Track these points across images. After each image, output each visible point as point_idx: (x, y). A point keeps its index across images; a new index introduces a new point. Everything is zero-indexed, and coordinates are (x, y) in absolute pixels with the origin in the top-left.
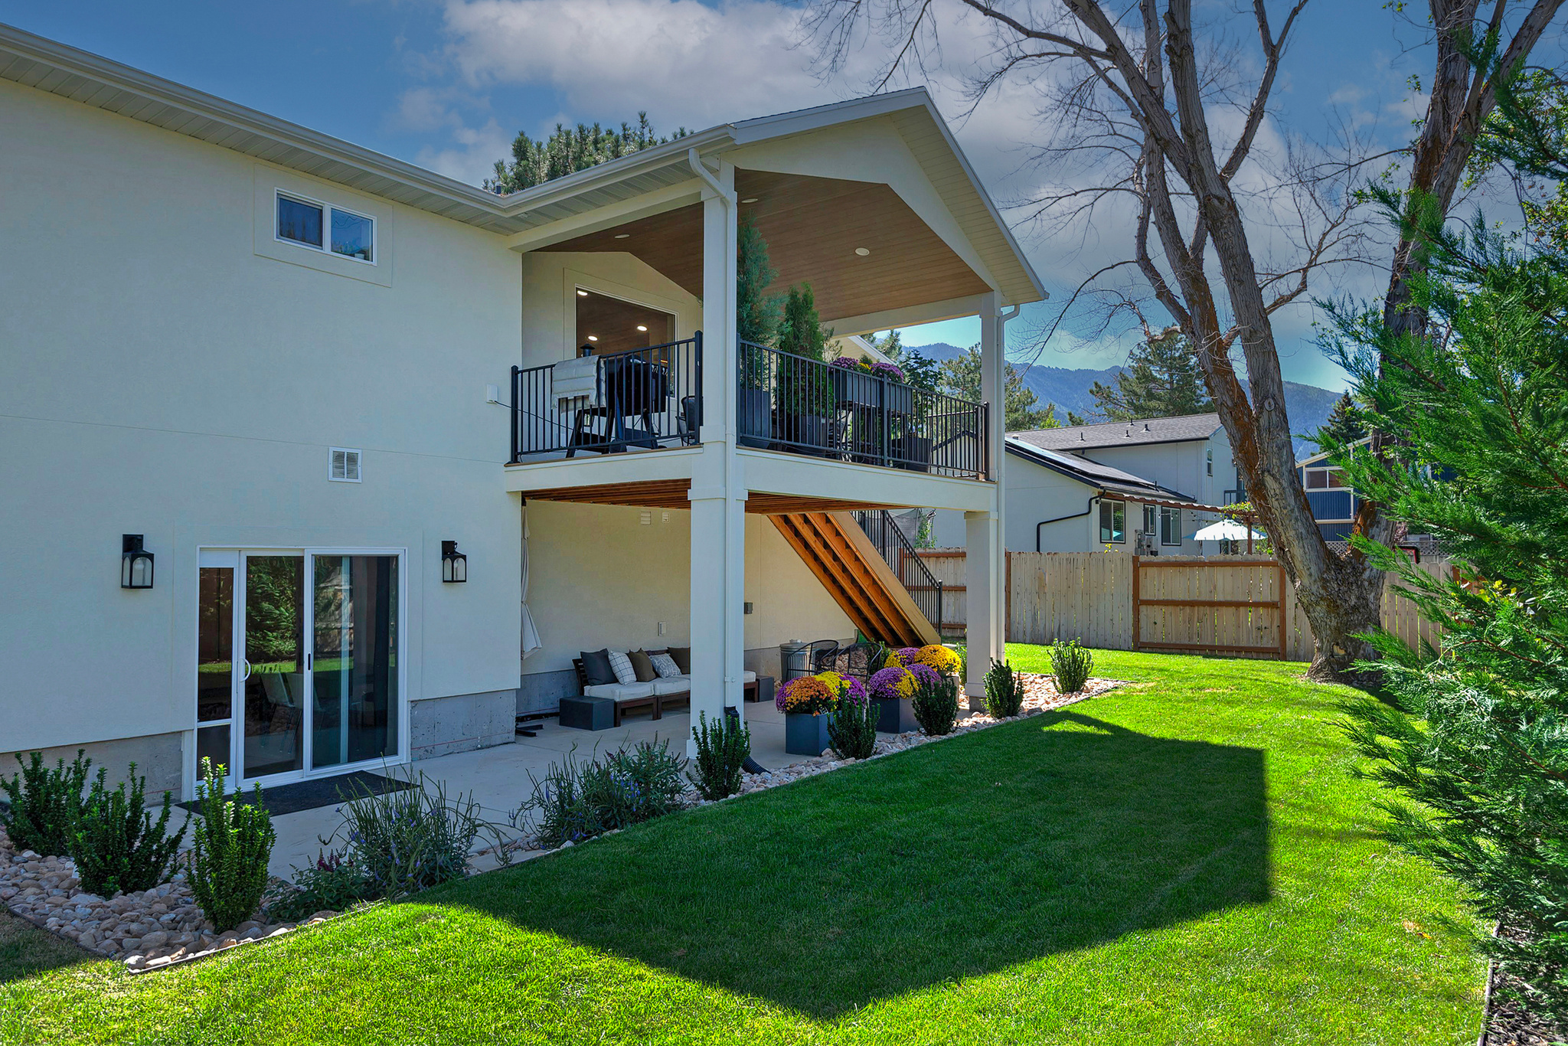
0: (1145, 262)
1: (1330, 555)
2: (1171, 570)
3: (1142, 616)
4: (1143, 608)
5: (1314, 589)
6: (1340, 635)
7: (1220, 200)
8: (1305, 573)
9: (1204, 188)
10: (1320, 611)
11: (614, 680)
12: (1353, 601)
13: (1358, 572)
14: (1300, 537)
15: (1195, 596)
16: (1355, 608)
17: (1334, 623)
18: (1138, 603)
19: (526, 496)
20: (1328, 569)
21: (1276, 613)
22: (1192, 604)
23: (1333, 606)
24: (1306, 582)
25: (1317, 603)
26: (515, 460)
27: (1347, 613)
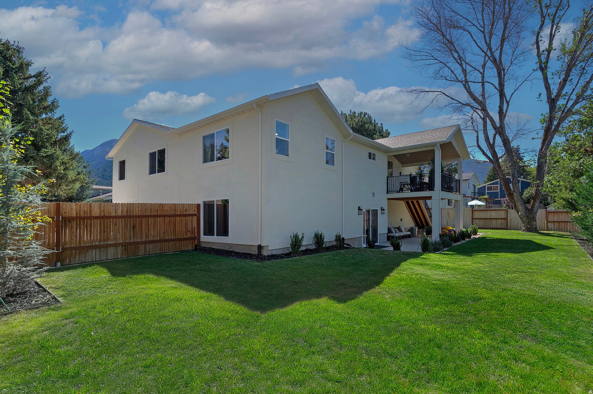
0: (479, 146)
1: (527, 208)
2: (480, 212)
3: (474, 222)
4: (474, 220)
5: (524, 214)
6: (529, 223)
7: (507, 140)
8: (522, 211)
9: (504, 137)
10: (524, 219)
11: (392, 233)
12: (532, 217)
13: (532, 211)
14: (521, 204)
15: (487, 217)
16: (532, 218)
17: (528, 221)
18: (473, 219)
19: (388, 199)
20: (527, 211)
21: (506, 220)
22: (486, 219)
23: (528, 218)
24: (522, 213)
25: (524, 217)
26: (387, 193)
27: (530, 219)
